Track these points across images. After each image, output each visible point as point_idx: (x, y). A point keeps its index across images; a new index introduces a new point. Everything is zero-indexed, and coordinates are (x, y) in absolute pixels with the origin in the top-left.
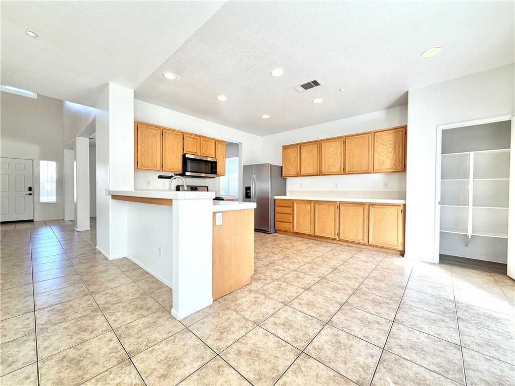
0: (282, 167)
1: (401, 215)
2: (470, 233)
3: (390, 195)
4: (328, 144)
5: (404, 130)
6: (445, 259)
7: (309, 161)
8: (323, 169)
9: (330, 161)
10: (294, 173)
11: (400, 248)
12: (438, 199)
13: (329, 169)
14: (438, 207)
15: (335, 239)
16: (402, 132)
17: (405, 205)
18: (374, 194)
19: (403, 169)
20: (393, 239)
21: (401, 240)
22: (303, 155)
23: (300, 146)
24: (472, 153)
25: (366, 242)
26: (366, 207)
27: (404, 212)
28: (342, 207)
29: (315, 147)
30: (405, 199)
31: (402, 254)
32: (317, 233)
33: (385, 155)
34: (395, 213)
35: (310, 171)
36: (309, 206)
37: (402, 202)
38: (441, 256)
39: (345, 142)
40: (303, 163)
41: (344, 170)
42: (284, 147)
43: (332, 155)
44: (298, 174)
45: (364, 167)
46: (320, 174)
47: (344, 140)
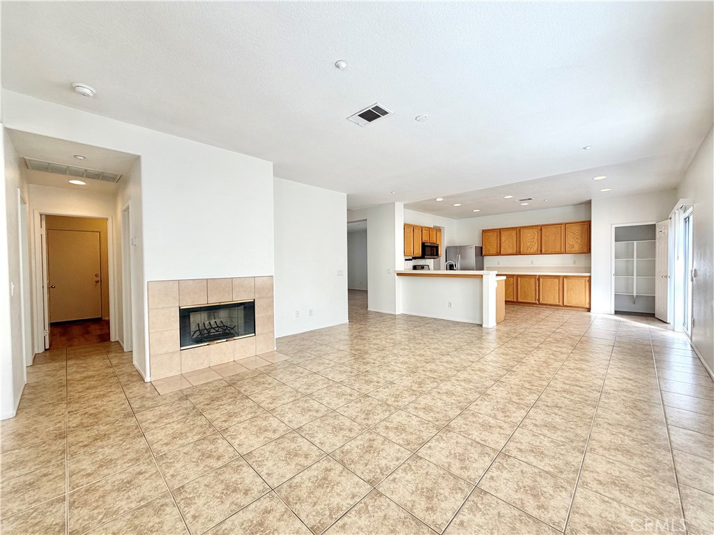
0: (481, 248)
1: (587, 284)
2: (635, 294)
4: (526, 231)
5: (589, 223)
6: (617, 313)
7: (508, 242)
8: (522, 250)
9: (529, 244)
10: (494, 252)
11: (588, 306)
12: (613, 272)
13: (527, 250)
14: (613, 277)
15: (536, 304)
16: (587, 225)
17: (590, 277)
18: (565, 269)
19: (589, 251)
20: (582, 300)
21: (588, 301)
22: (503, 239)
23: (499, 231)
24: (635, 242)
25: (561, 304)
26: (561, 279)
27: (590, 281)
28: (541, 279)
29: (514, 232)
30: (590, 272)
31: (589, 310)
32: (520, 300)
33: (574, 240)
34: (583, 283)
35: (510, 251)
36: (512, 279)
37: (588, 274)
38: (615, 311)
39: (541, 230)
40: (503, 245)
41: (541, 251)
42: (484, 231)
43: (530, 239)
44: (499, 254)
45: (558, 249)
46: (519, 253)
47: (541, 228)
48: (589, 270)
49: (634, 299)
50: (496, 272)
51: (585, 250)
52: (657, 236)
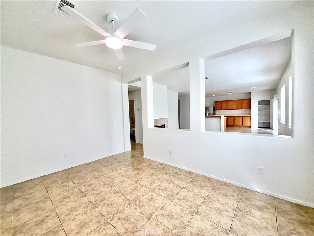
0: (215, 107)
2: (264, 121)
3: (246, 114)
4: (230, 102)
5: (250, 99)
6: (259, 127)
7: (224, 105)
10: (219, 109)
11: (250, 126)
13: (230, 108)
14: (258, 116)
15: (234, 126)
17: (251, 117)
18: (240, 114)
19: (250, 108)
20: (249, 124)
21: (250, 124)
22: (222, 104)
23: (221, 102)
24: (264, 105)
25: (242, 125)
26: (242, 117)
28: (235, 118)
29: (226, 102)
30: (251, 115)
31: (250, 127)
33: (245, 104)
34: (249, 118)
35: (225, 109)
37: (250, 116)
40: (222, 106)
41: (235, 108)
42: (215, 102)
43: (231, 105)
44: (221, 109)
45: (240, 108)
46: (228, 109)
47: (235, 101)
48: (250, 114)
49: (264, 123)
50: (224, 116)
51: (249, 108)
52: (270, 104)
